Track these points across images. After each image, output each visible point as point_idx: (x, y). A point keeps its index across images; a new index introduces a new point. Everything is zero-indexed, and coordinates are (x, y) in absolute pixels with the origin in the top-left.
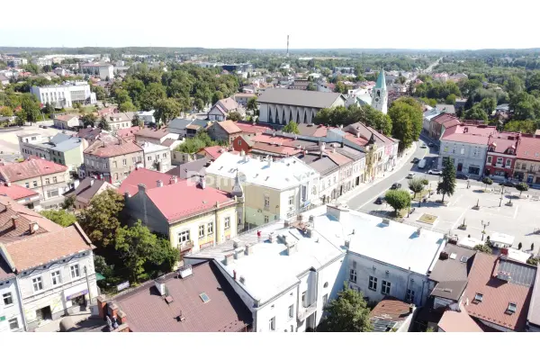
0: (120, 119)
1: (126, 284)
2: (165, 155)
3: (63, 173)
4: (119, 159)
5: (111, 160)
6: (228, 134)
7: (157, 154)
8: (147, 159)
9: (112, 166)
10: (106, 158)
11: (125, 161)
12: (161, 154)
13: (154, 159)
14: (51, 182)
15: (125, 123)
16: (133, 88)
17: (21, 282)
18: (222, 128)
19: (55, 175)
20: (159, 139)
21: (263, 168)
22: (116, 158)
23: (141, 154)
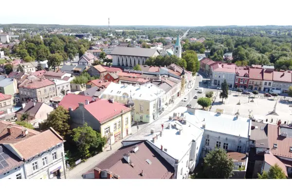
0: (29, 66)
2: (67, 86)
3: (9, 100)
4: (42, 90)
5: (38, 90)
6: (100, 73)
7: (63, 85)
8: (57, 88)
9: (38, 94)
10: (34, 89)
11: (45, 91)
12: (65, 85)
13: (61, 88)
14: (3, 105)
15: (31, 68)
16: (30, 48)
18: (96, 69)
19: (4, 101)
20: (60, 77)
23: (54, 86)
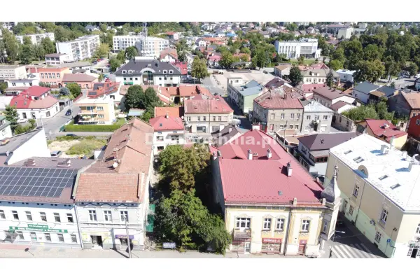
0: (318, 75)
1: (173, 245)
2: (326, 117)
3: (226, 115)
4: (278, 113)
5: (270, 112)
6: (411, 109)
7: (317, 114)
8: (305, 117)
9: (270, 117)
10: (267, 109)
11: (283, 115)
12: (321, 115)
13: (313, 118)
14: (217, 120)
15: (321, 79)
17: (79, 209)
18: (406, 101)
19: (220, 115)
20: (331, 100)
21: (398, 170)
22: (275, 111)
23: (301, 111)
